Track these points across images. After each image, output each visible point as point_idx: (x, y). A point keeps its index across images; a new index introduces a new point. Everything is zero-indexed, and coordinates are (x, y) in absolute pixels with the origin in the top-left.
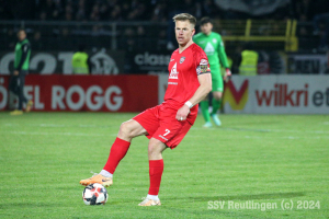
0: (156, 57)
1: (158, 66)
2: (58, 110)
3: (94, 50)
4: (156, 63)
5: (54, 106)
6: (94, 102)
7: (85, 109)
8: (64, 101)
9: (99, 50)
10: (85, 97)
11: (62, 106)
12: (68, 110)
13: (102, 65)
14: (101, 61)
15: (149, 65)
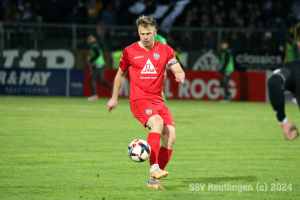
0: (252, 57)
1: (255, 64)
2: (184, 98)
3: (203, 50)
4: (253, 61)
5: (180, 95)
6: (213, 93)
7: (205, 98)
8: (189, 91)
9: (207, 51)
10: (206, 89)
11: (187, 95)
12: (192, 98)
13: (209, 62)
14: (209, 60)
15: (247, 63)
